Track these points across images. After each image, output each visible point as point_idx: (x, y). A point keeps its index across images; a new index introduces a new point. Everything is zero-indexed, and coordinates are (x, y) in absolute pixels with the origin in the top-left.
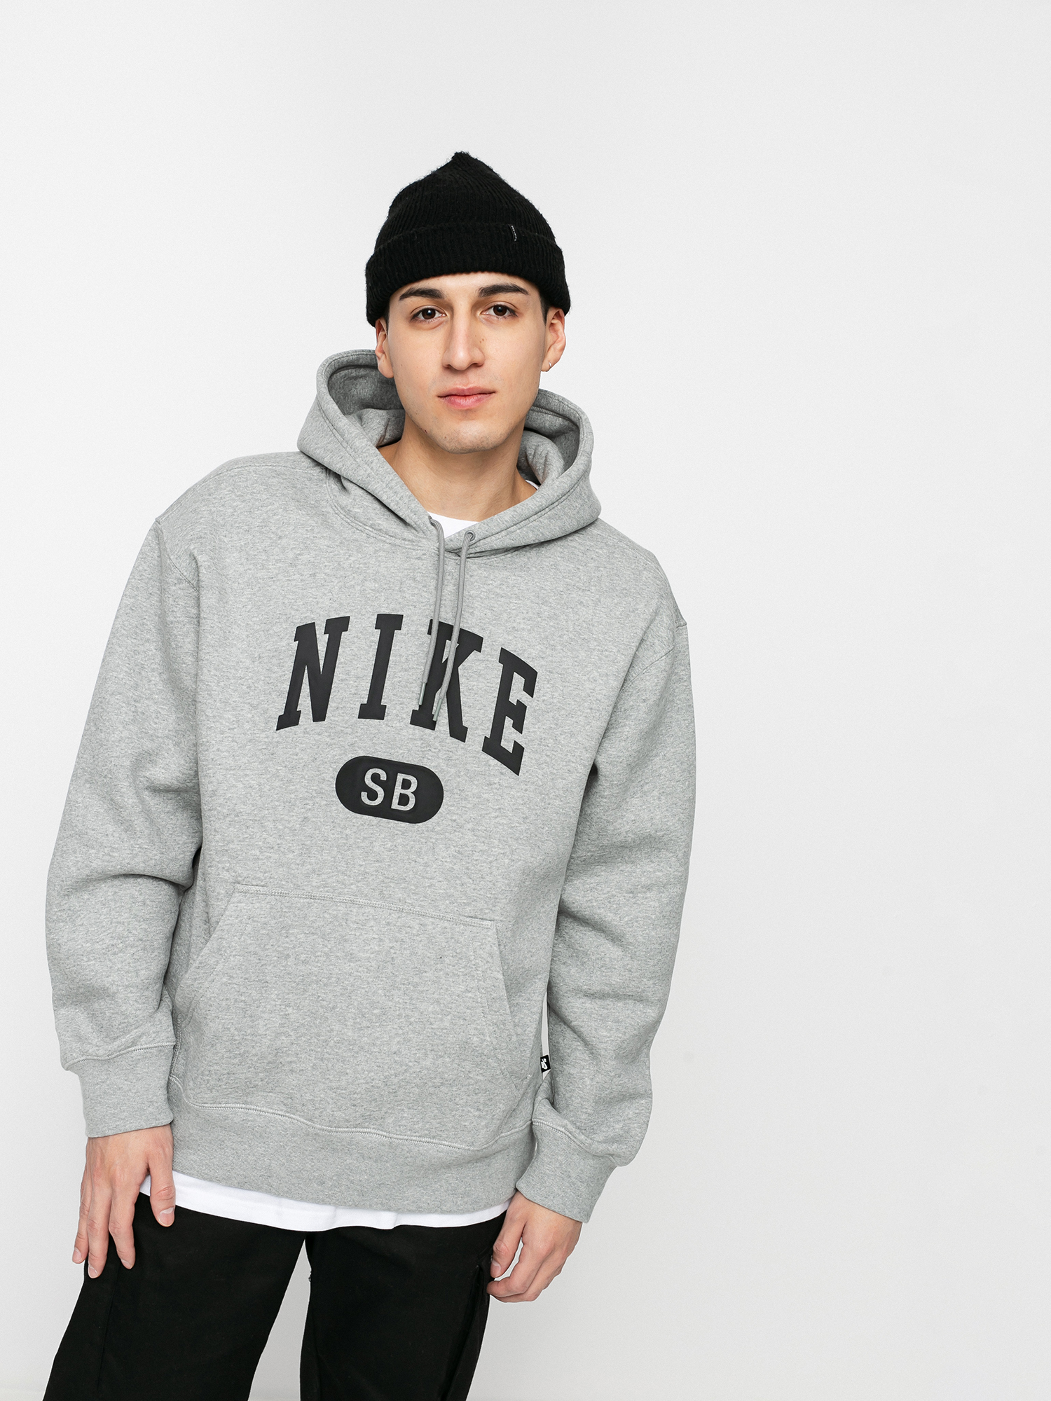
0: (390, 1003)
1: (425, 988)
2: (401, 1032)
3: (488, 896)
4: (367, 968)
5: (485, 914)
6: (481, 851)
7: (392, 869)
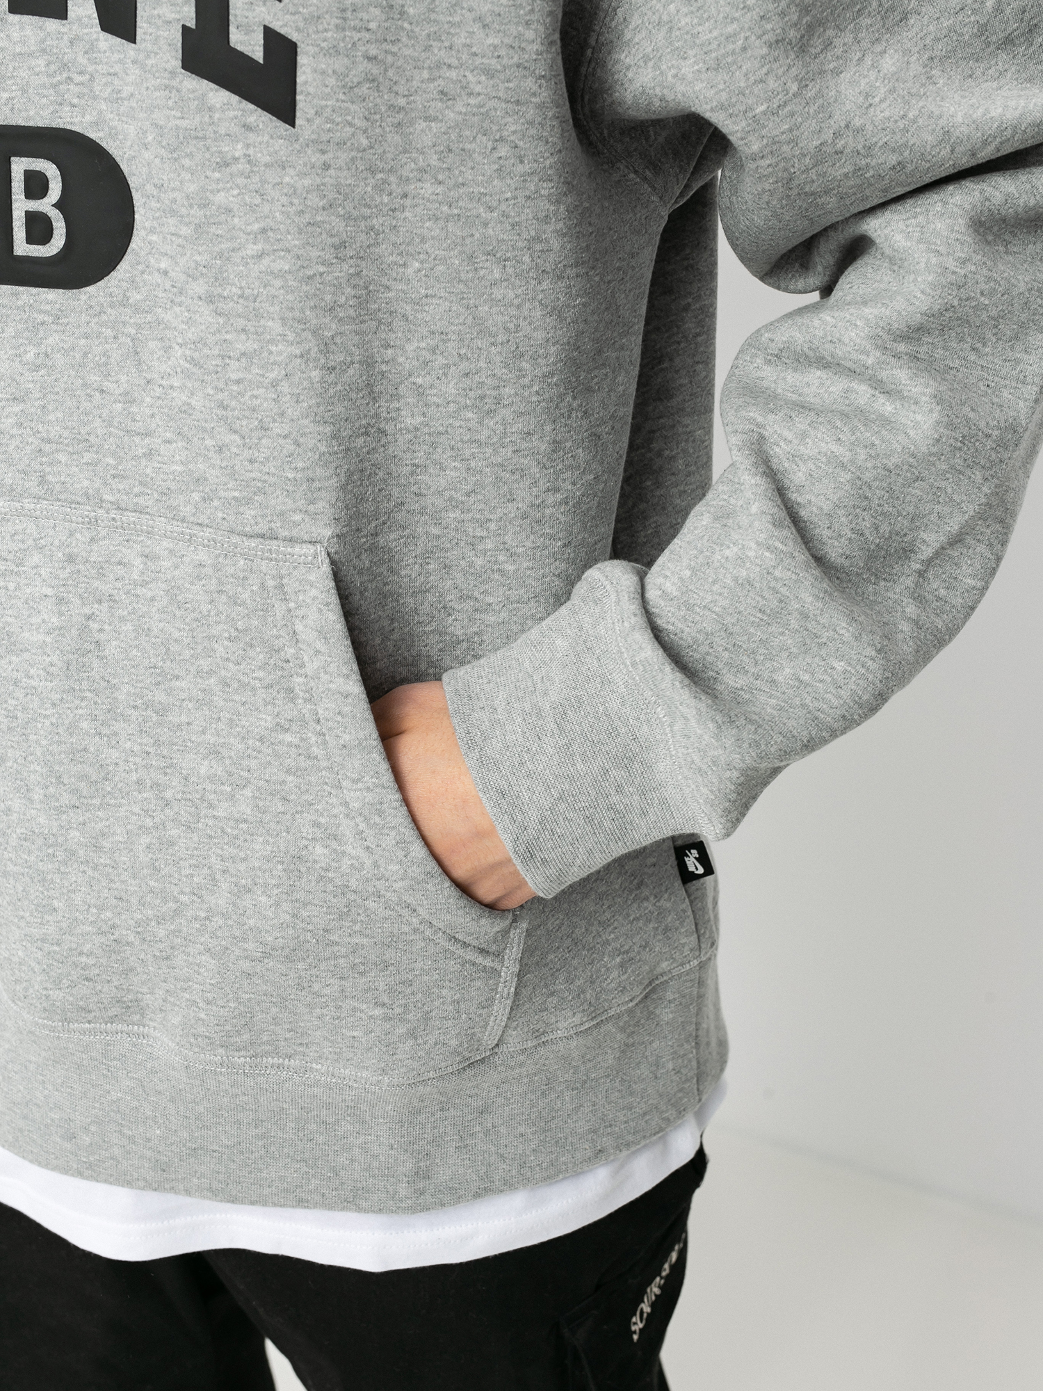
0: (115, 754)
1: (184, 719)
2: (149, 822)
3: (290, 476)
4: (44, 669)
5: (296, 524)
6: (244, 354)
7: (52, 417)
